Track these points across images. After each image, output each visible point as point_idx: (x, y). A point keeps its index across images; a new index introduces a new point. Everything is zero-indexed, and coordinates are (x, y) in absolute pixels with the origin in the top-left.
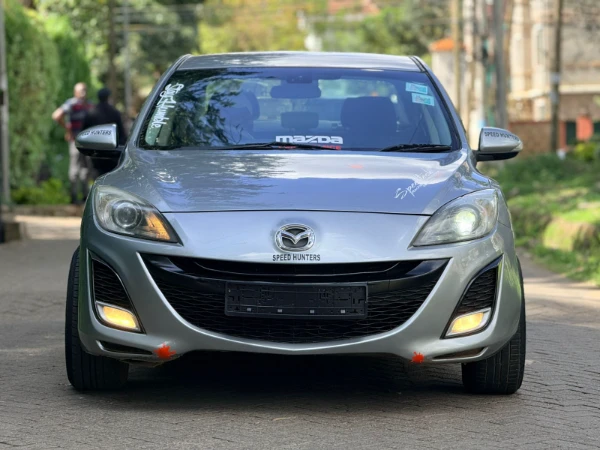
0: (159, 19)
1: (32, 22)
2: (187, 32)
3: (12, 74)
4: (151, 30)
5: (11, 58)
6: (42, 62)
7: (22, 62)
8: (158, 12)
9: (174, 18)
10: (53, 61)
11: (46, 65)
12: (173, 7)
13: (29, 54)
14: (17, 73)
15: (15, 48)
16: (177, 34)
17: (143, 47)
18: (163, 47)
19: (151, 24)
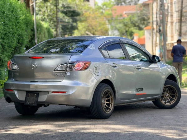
0: (67, 20)
1: (42, 25)
2: (75, 24)
4: (65, 24)
5: (38, 34)
6: (45, 35)
7: (40, 35)
8: (66, 19)
9: (71, 20)
10: (47, 35)
11: (46, 36)
12: (70, 18)
13: (42, 33)
14: (39, 38)
15: (39, 32)
16: (72, 25)
17: (62, 29)
18: (68, 29)
19: (65, 22)
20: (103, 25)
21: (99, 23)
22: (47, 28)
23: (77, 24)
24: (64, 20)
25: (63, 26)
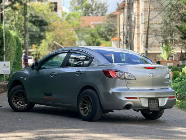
0: (34, 30)
1: (11, 33)
2: (42, 34)
3: (6, 47)
4: (33, 33)
5: (6, 43)
6: (13, 44)
7: (9, 44)
8: (34, 28)
9: (39, 30)
10: (15, 43)
12: (38, 27)
13: (10, 42)
14: (7, 47)
15: (7, 40)
16: (40, 34)
17: (30, 38)
18: (35, 38)
20: (71, 35)
21: (67, 33)
22: (15, 37)
23: (45, 34)
24: (32, 29)
25: (31, 35)
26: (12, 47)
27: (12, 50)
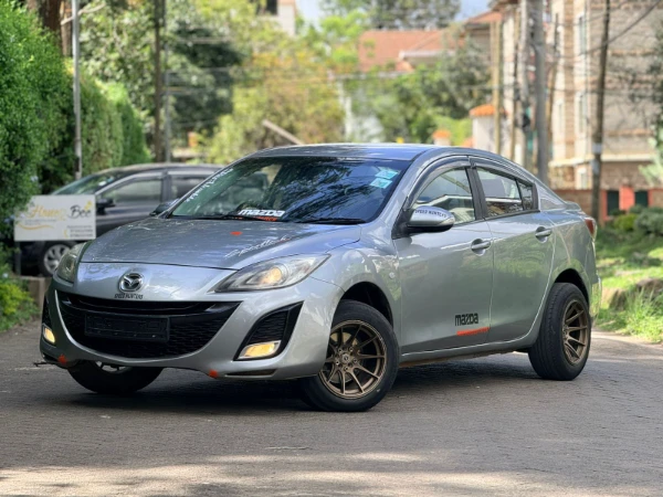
0: (194, 79)
1: (102, 92)
2: (222, 93)
3: (85, 142)
4: (188, 92)
5: (85, 126)
6: (110, 131)
7: (94, 131)
8: (194, 73)
9: (210, 78)
10: (118, 128)
11: (114, 134)
12: (208, 70)
13: (100, 123)
14: (89, 141)
15: (89, 118)
16: (213, 95)
18: (199, 108)
19: (187, 85)
20: (325, 96)
21: (312, 91)
22: (119, 106)
23: (231, 94)
24: (185, 78)
25: (180, 98)
26: (108, 143)
27: (106, 152)
